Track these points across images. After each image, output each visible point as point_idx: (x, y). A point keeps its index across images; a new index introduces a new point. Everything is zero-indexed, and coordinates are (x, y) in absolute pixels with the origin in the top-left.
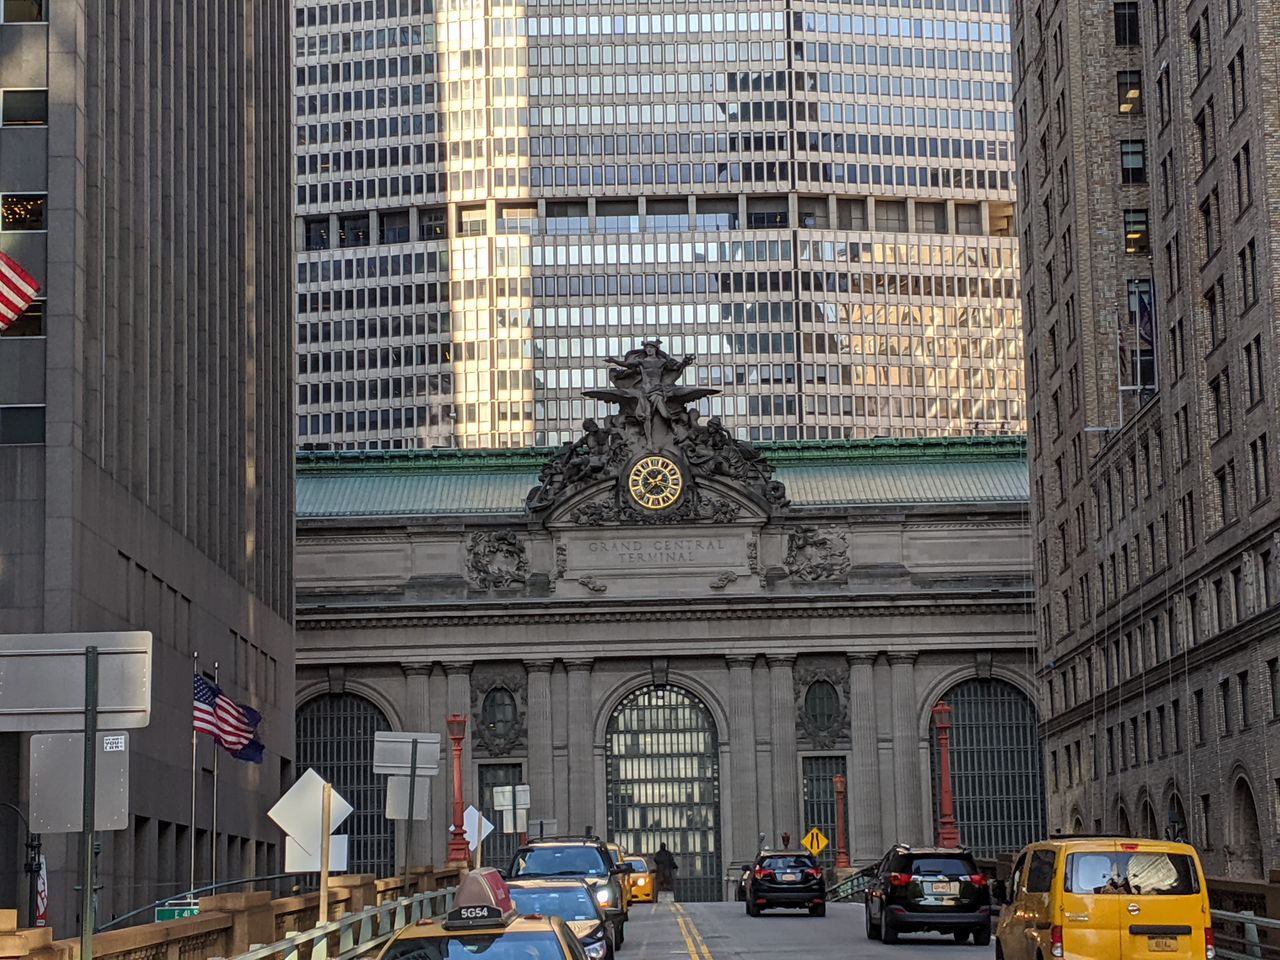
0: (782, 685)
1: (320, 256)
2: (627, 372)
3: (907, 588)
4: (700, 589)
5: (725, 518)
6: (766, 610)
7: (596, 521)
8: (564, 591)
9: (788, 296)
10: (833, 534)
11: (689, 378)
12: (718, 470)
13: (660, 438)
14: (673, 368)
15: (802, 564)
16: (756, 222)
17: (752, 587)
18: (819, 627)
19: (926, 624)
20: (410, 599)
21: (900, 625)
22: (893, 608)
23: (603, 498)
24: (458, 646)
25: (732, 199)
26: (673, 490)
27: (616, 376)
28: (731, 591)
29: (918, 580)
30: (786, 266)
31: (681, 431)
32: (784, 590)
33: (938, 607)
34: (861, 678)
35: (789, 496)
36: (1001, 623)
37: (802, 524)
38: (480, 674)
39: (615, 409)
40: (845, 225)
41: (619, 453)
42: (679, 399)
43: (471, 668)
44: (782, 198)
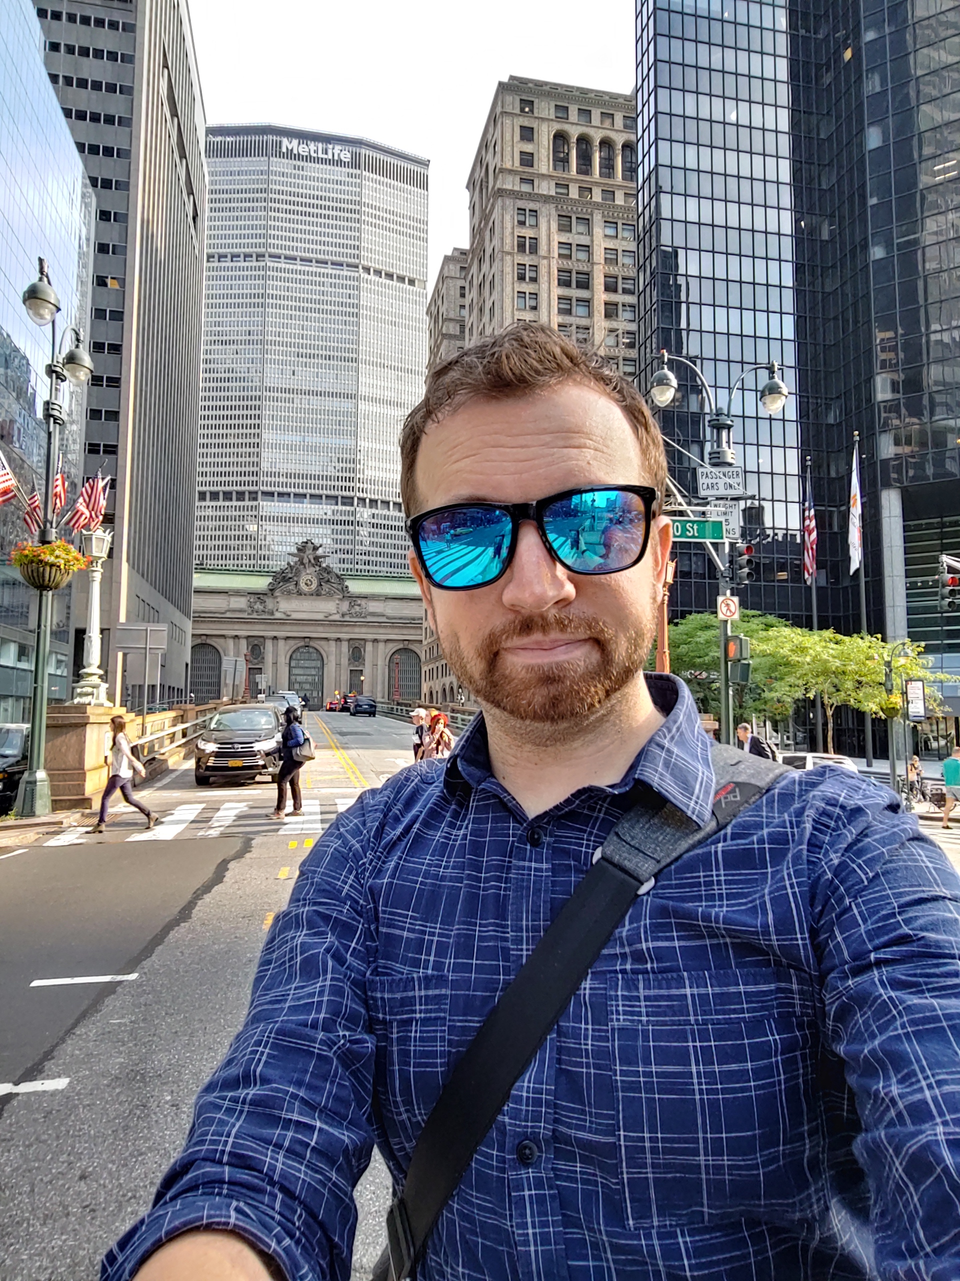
0: (345, 646)
1: (203, 504)
2: (302, 549)
3: (384, 619)
4: (320, 616)
5: (330, 595)
6: (341, 624)
7: (289, 593)
8: (278, 615)
9: (351, 528)
10: (363, 602)
11: (320, 552)
12: (328, 581)
13: (311, 570)
14: (315, 549)
15: (353, 611)
16: (343, 504)
17: (337, 617)
18: (357, 630)
19: (389, 631)
20: (228, 615)
21: (381, 631)
22: (380, 625)
23: (291, 586)
24: (243, 631)
25: (337, 497)
26: (314, 586)
27: (299, 550)
28: (331, 618)
29: (388, 618)
30: (351, 518)
31: (318, 568)
32: (347, 618)
33: (393, 625)
34: (369, 647)
35: (350, 589)
36: (412, 631)
37: (354, 599)
38: (251, 639)
39: (296, 559)
40: (371, 507)
41: (298, 573)
42: (317, 558)
43: (248, 637)
44: (353, 498)
